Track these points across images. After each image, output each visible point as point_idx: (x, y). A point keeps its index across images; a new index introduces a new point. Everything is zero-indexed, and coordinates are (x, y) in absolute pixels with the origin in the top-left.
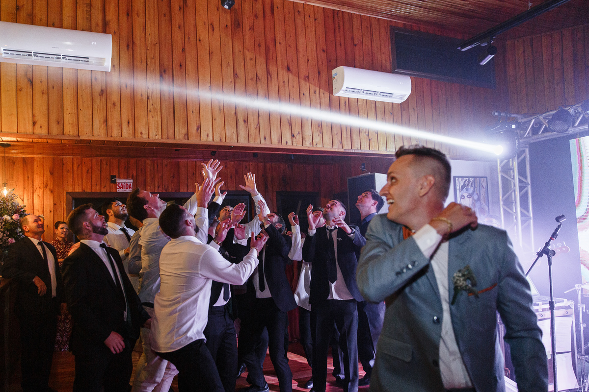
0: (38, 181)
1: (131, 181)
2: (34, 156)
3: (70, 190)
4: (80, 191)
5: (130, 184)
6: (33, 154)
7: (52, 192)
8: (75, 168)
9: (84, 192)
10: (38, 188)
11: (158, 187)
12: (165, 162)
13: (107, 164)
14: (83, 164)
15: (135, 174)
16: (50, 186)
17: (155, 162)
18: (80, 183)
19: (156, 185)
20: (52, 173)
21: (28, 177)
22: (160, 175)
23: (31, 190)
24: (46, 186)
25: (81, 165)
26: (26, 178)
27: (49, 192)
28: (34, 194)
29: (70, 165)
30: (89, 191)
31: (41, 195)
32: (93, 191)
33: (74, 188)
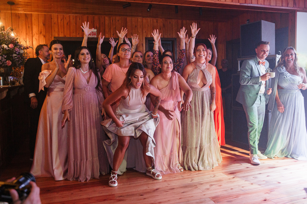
0: (35, 30)
1: (96, 30)
2: (32, 13)
3: (57, 36)
4: (63, 36)
5: (95, 32)
6: (31, 11)
7: (45, 36)
8: (59, 21)
9: (65, 37)
10: (36, 34)
11: (113, 35)
12: (118, 18)
13: (80, 19)
14: (65, 19)
15: (98, 26)
16: (43, 33)
17: (111, 18)
18: (63, 30)
19: (112, 33)
20: (44, 25)
21: (29, 27)
22: (114, 27)
23: (31, 35)
24: (41, 33)
25: (63, 20)
26: (28, 27)
27: (42, 37)
28: (33, 38)
29: (56, 20)
30: (68, 36)
31: (37, 38)
32: (71, 36)
33: (58, 35)
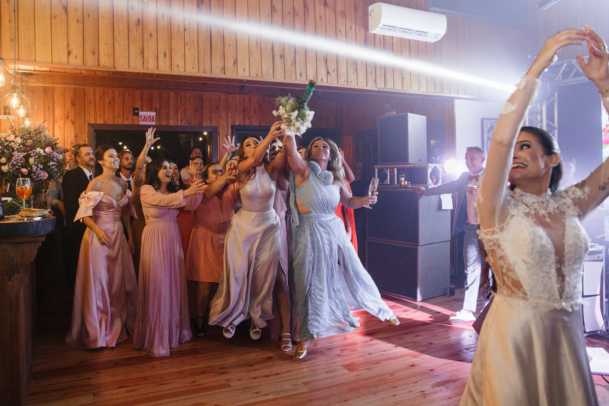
0: (59, 112)
1: (154, 114)
2: (55, 86)
3: (92, 122)
4: (102, 123)
5: (153, 117)
6: (54, 84)
7: (73, 123)
8: (97, 99)
9: (105, 125)
10: (59, 119)
11: (182, 121)
12: (189, 95)
13: (129, 96)
14: (106, 94)
15: (158, 107)
16: (71, 117)
17: (179, 95)
18: (102, 114)
19: (179, 118)
20: (73, 104)
21: (49, 108)
22: (183, 108)
23: (51, 120)
24: (67, 118)
25: (103, 97)
26: (47, 108)
27: (70, 123)
28: (55, 125)
29: (91, 97)
30: (111, 123)
31: (62, 126)
32: (115, 123)
33: (95, 120)
